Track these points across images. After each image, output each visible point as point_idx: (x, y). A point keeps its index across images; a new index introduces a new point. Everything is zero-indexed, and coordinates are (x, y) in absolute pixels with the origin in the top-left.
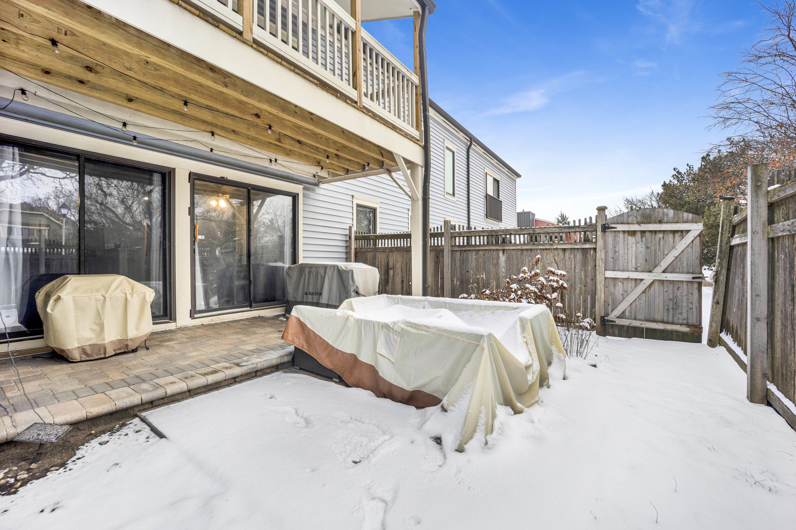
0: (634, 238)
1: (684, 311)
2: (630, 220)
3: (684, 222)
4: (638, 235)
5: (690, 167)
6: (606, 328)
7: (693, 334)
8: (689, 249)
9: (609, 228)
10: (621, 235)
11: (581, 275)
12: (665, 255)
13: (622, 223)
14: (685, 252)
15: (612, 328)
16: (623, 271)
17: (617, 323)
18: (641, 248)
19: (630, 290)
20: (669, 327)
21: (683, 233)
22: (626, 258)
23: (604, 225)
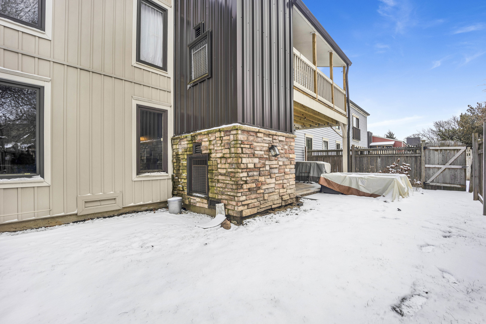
0: (437, 152)
1: (459, 179)
2: (436, 145)
3: (458, 146)
4: (439, 151)
5: (479, 105)
6: (426, 186)
7: (462, 188)
8: (461, 156)
9: (427, 148)
10: (432, 151)
11: (415, 166)
12: (450, 159)
13: (432, 146)
14: (459, 157)
15: (428, 186)
16: (433, 164)
17: (430, 184)
18: (441, 156)
19: (436, 172)
20: (452, 186)
21: (458, 150)
22: (434, 159)
23: (425, 147)
